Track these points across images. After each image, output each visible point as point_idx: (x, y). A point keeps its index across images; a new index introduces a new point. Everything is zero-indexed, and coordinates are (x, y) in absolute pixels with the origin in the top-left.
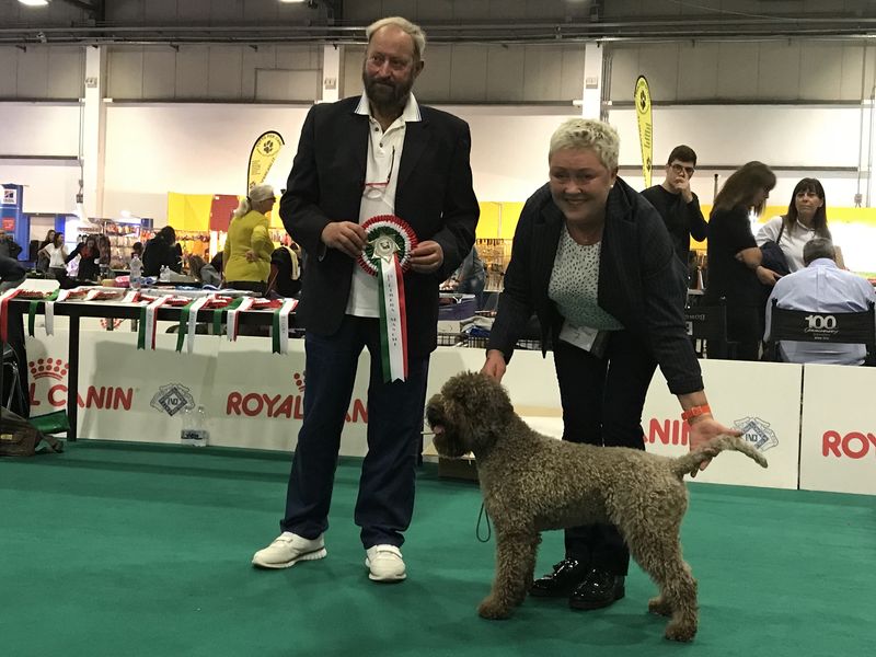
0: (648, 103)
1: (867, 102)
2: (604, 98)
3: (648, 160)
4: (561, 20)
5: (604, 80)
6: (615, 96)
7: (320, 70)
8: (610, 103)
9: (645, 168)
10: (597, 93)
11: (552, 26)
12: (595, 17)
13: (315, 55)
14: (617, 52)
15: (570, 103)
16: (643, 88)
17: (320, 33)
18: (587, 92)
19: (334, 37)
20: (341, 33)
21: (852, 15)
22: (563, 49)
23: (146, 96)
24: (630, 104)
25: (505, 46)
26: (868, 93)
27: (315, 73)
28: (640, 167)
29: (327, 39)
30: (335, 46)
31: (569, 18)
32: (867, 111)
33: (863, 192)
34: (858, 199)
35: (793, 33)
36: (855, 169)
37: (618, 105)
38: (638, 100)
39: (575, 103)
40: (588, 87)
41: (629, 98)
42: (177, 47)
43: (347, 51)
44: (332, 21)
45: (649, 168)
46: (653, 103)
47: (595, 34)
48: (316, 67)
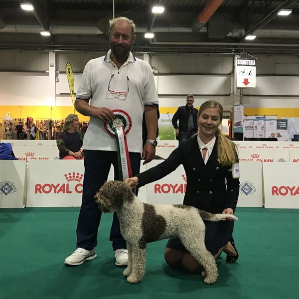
0: (71, 72)
2: (57, 70)
3: (73, 91)
4: (40, 43)
5: (56, 64)
6: (60, 70)
8: (59, 72)
9: (71, 94)
10: (54, 68)
11: (37, 45)
12: (53, 43)
14: (60, 55)
15: (45, 72)
16: (69, 67)
18: (50, 68)
22: (41, 53)
24: (64, 73)
25: (21, 51)
28: (69, 94)
31: (43, 43)
37: (61, 73)
38: (67, 71)
39: (46, 72)
40: (51, 66)
41: (65, 70)
45: (73, 94)
46: (73, 72)
47: (53, 48)
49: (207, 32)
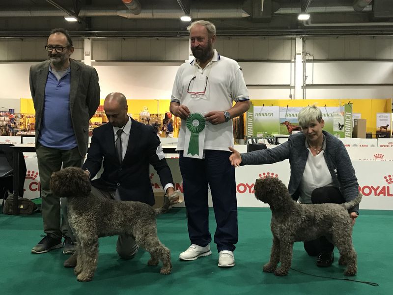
1: (293, 60)
4: (180, 30)
7: (83, 48)
11: (176, 31)
13: (80, 42)
17: (82, 34)
19: (89, 35)
20: (91, 33)
21: (287, 28)
22: (180, 40)
23: (9, 59)
25: (158, 39)
26: (293, 57)
27: (81, 50)
29: (85, 36)
30: (89, 39)
31: (182, 29)
32: (293, 64)
33: (292, 94)
34: (291, 96)
35: (266, 35)
36: (289, 85)
42: (22, 40)
43: (93, 40)
44: (87, 29)
48: (81, 47)
49: (372, 11)
